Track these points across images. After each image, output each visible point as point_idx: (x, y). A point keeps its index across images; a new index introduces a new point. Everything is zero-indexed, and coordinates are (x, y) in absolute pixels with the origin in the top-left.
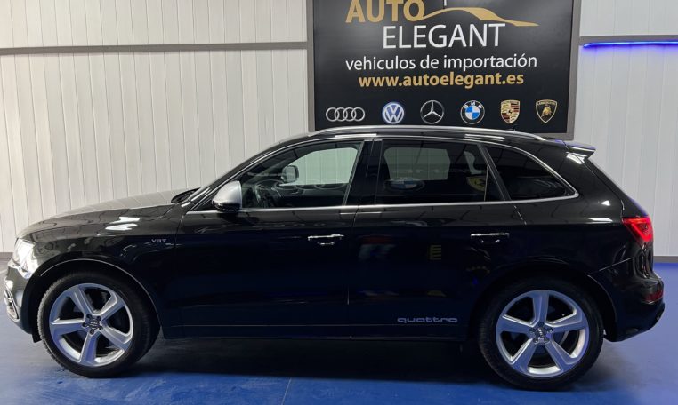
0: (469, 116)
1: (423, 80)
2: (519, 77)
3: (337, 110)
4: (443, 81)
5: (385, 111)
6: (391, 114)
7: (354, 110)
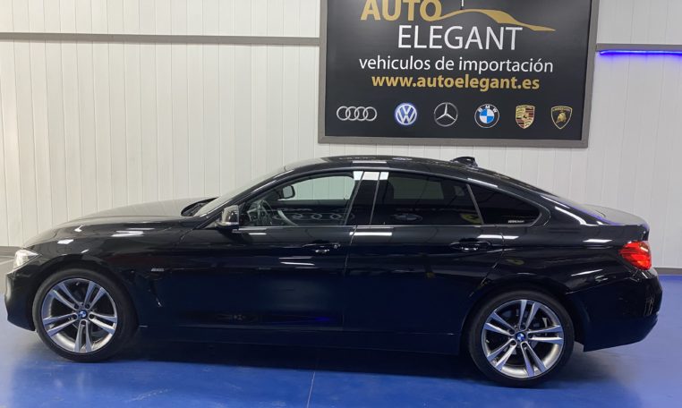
0: (484, 119)
1: (437, 81)
2: (534, 82)
3: (348, 109)
4: (459, 83)
5: (398, 111)
6: (403, 115)
7: (365, 110)
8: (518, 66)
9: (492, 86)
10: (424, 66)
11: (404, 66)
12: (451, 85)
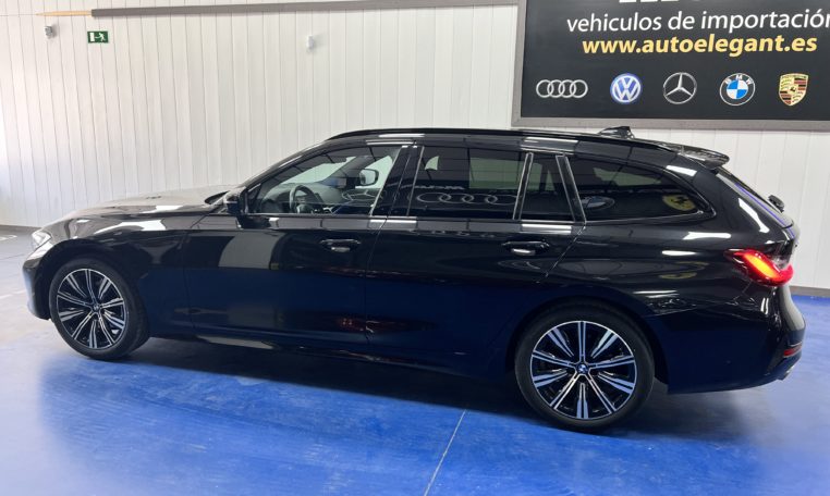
0: (732, 94)
1: (670, 45)
2: (809, 42)
3: (551, 83)
4: (699, 46)
5: (615, 85)
6: (622, 89)
7: (573, 83)
8: (787, 20)
9: (747, 49)
10: (654, 25)
11: (626, 26)
12: (689, 49)
